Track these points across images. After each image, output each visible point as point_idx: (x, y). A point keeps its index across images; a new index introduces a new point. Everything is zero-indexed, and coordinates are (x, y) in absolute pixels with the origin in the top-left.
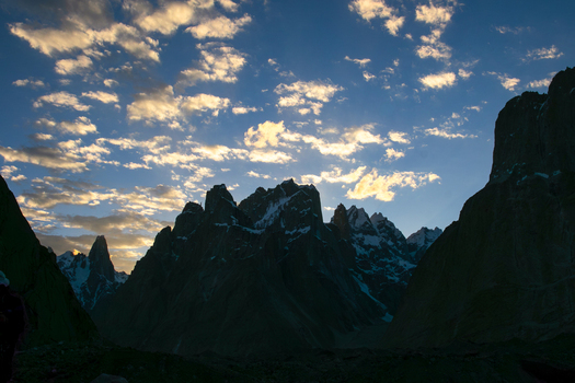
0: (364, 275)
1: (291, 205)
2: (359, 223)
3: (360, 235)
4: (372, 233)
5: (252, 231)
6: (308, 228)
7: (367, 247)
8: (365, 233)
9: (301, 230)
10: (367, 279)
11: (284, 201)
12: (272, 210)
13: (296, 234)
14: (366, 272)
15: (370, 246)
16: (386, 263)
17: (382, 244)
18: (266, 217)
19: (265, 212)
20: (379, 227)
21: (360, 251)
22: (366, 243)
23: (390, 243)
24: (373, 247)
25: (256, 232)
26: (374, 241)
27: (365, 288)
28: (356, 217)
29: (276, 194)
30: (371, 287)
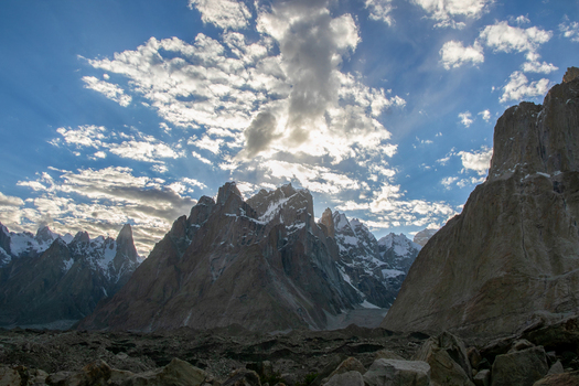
0: (346, 268)
1: (289, 204)
2: (341, 225)
3: (342, 236)
4: (351, 234)
5: (257, 222)
6: (304, 225)
7: (347, 246)
8: (346, 234)
9: (297, 226)
10: (349, 271)
11: (283, 201)
12: (273, 208)
13: (293, 229)
14: (348, 265)
15: (349, 245)
16: (361, 260)
17: (360, 244)
18: (267, 213)
19: (266, 209)
20: (356, 230)
21: (342, 248)
22: (346, 242)
23: (365, 244)
24: (353, 246)
25: (260, 223)
26: (353, 241)
27: (347, 278)
28: (338, 221)
29: (275, 196)
30: (352, 277)
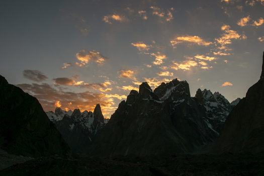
0: (209, 120)
1: (176, 90)
2: (208, 96)
3: (209, 102)
4: (214, 101)
5: (158, 102)
6: (183, 100)
8: (211, 101)
9: (180, 101)
10: (211, 122)
11: (173, 88)
12: (168, 92)
13: (178, 103)
14: (211, 118)
15: (213, 107)
16: (220, 114)
17: (218, 106)
18: (165, 95)
19: (165, 93)
20: (217, 98)
21: (208, 109)
22: (211, 105)
23: (222, 105)
24: (215, 107)
25: (160, 102)
26: (215, 104)
27: (210, 126)
28: (206, 94)
29: (170, 85)
30: (213, 125)
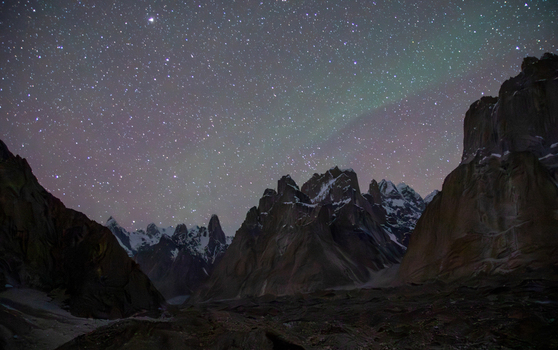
0: (392, 228)
1: (337, 184)
2: (389, 190)
3: (390, 200)
4: (398, 197)
5: (309, 206)
6: (349, 200)
7: (395, 208)
8: (393, 198)
9: (345, 201)
10: (394, 231)
11: (332, 182)
12: (325, 189)
13: (342, 204)
14: (394, 226)
15: (397, 207)
16: (409, 218)
17: (405, 205)
18: (320, 194)
19: (320, 190)
20: (403, 193)
21: (389, 211)
22: (394, 205)
23: (412, 203)
24: (400, 207)
25: (312, 206)
26: (400, 203)
27: (393, 238)
28: (386, 187)
29: (326, 177)
30: (397, 236)
